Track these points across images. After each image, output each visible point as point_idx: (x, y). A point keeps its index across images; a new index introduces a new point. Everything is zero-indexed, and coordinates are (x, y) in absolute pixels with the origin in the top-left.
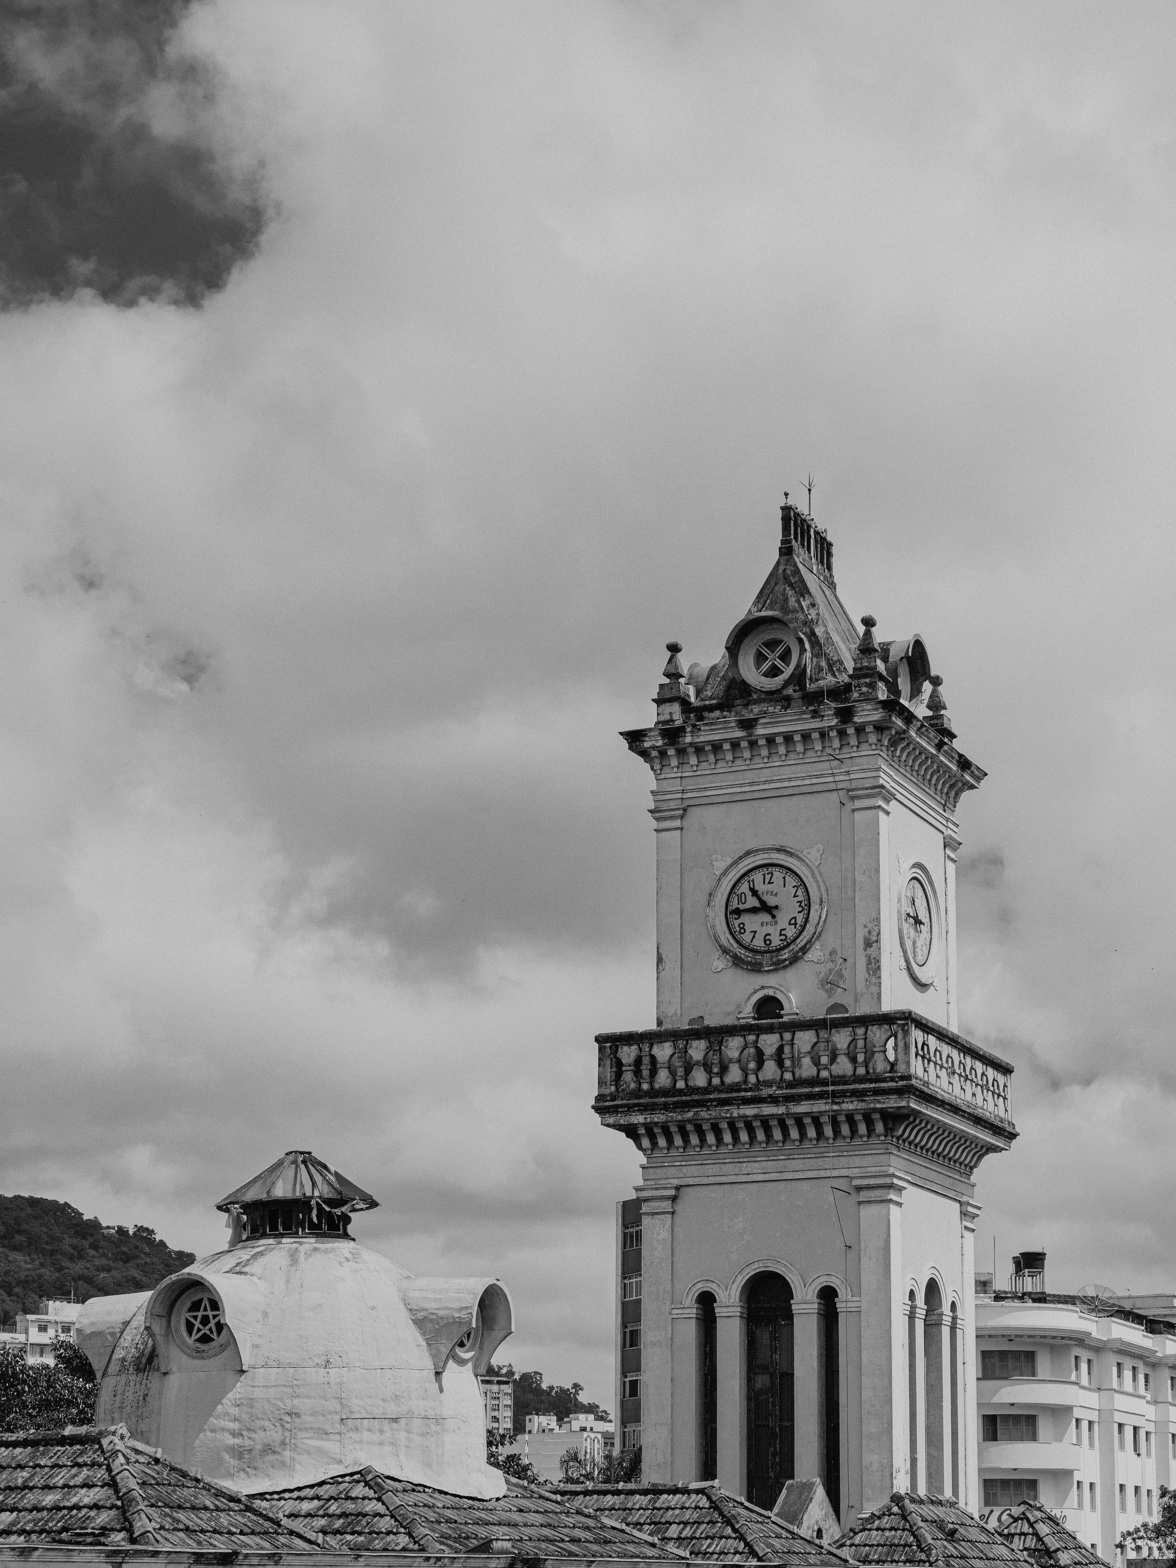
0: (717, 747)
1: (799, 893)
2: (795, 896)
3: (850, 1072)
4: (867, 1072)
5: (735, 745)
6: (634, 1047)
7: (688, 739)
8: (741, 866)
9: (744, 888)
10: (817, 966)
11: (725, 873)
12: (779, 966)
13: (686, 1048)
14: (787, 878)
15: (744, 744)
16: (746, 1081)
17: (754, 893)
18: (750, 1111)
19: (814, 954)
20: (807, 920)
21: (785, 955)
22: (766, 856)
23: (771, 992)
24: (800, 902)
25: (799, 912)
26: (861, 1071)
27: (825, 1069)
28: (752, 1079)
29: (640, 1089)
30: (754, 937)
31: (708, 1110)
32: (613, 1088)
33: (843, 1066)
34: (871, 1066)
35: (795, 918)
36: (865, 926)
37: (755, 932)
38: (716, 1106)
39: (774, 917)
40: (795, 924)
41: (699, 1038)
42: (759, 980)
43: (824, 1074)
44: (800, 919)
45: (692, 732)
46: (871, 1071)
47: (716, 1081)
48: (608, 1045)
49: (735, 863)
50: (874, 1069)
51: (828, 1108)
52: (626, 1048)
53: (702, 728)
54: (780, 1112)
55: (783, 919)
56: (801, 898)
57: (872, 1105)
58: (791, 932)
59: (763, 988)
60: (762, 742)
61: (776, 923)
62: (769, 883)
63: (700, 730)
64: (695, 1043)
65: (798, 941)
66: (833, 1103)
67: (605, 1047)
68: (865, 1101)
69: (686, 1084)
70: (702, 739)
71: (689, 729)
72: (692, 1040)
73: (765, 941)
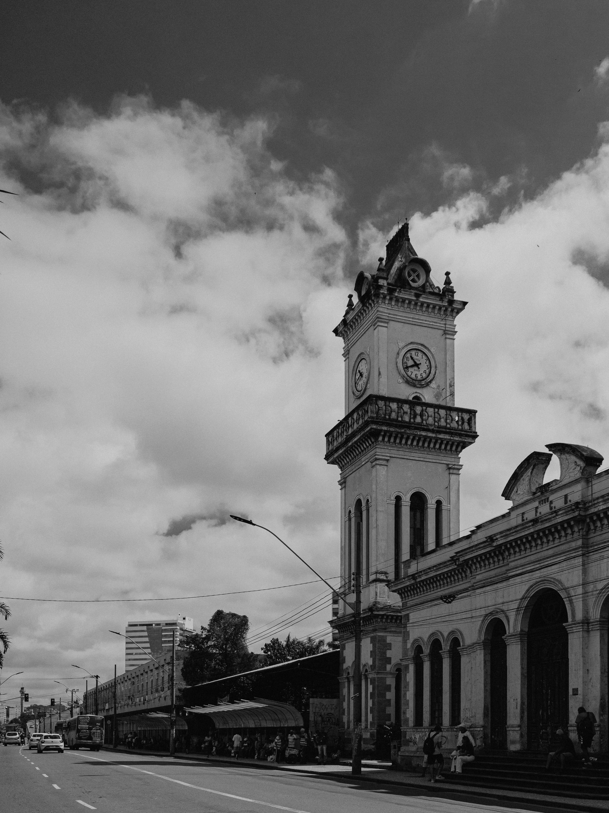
0: (404, 300)
1: (427, 362)
2: (426, 363)
3: (457, 427)
4: (462, 428)
5: (410, 301)
6: (383, 402)
7: (396, 294)
8: (408, 347)
9: (408, 355)
10: (433, 389)
11: (403, 348)
12: (422, 387)
13: (402, 406)
14: (423, 356)
15: (413, 303)
16: (422, 422)
17: (412, 358)
18: (424, 433)
19: (433, 385)
20: (430, 373)
21: (423, 383)
22: (417, 346)
23: (418, 395)
24: (428, 366)
25: (427, 369)
26: (460, 427)
27: (449, 424)
28: (424, 422)
29: (385, 417)
30: (412, 374)
31: (410, 430)
32: (375, 415)
33: (454, 425)
34: (463, 426)
35: (426, 371)
36: (450, 380)
37: (412, 372)
38: (413, 429)
39: (419, 368)
40: (426, 373)
41: (406, 404)
42: (415, 390)
43: (448, 426)
44: (427, 371)
45: (398, 292)
46: (463, 428)
47: (412, 420)
48: (374, 399)
49: (407, 345)
50: (464, 428)
51: (449, 438)
52: (380, 401)
53: (402, 292)
54: (434, 436)
55: (422, 371)
56: (428, 364)
57: (463, 440)
58: (424, 375)
59: (416, 393)
60: (419, 304)
61: (419, 371)
62: (417, 356)
63: (401, 292)
64: (405, 405)
65: (427, 379)
66: (451, 436)
67: (373, 399)
68: (461, 438)
69: (402, 419)
70: (401, 296)
71: (398, 290)
72: (404, 404)
73: (416, 376)
